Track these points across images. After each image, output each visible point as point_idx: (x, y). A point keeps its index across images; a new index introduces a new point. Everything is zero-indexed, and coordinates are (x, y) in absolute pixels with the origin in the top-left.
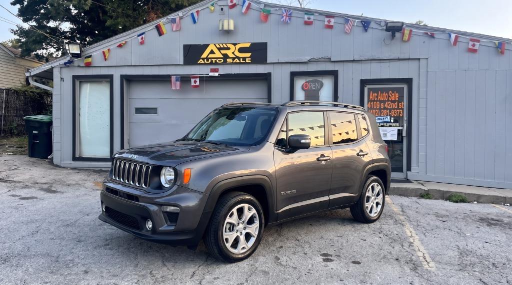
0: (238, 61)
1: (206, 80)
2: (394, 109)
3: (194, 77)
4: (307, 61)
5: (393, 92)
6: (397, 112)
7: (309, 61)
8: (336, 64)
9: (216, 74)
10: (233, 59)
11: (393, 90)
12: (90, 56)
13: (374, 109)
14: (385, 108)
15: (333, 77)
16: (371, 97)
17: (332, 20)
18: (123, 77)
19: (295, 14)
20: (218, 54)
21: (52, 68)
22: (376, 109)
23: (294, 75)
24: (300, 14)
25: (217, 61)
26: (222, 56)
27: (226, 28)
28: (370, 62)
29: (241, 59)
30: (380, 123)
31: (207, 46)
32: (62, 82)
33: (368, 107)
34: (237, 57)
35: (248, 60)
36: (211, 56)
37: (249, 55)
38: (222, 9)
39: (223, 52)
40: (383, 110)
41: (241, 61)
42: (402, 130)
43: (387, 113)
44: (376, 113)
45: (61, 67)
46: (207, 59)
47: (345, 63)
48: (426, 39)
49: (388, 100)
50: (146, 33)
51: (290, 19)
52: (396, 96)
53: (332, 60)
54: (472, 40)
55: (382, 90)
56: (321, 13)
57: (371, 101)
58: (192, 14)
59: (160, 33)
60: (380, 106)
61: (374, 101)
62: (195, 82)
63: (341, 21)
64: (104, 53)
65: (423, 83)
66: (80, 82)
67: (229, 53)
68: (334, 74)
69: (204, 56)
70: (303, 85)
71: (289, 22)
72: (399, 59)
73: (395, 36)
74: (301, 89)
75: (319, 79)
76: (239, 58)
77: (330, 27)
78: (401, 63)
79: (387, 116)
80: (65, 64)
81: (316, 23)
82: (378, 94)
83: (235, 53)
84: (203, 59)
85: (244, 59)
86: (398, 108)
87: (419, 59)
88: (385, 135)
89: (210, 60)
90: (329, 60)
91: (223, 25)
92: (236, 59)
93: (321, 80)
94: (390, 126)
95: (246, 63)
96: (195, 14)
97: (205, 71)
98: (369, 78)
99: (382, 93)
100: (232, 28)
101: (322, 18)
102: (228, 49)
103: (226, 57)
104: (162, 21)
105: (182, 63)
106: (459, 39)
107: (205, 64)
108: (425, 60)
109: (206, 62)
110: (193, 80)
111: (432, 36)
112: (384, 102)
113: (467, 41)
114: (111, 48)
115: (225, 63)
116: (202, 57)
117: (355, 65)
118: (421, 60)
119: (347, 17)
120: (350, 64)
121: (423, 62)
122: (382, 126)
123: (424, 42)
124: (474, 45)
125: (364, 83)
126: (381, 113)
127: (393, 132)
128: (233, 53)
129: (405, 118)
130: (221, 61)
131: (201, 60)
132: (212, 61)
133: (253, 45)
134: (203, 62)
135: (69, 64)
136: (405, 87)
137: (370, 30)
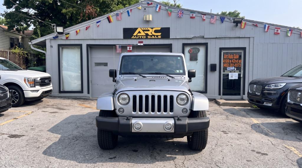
0: (154, 37)
1: (136, 48)
2: (236, 63)
3: (129, 45)
4: (191, 37)
5: (236, 55)
6: (238, 65)
7: (193, 38)
8: (207, 40)
9: (142, 44)
10: (151, 36)
11: (236, 53)
12: (69, 34)
13: (226, 63)
14: (232, 63)
15: (205, 46)
16: (225, 57)
17: (205, 16)
18: (88, 46)
19: (185, 12)
20: (143, 34)
21: (45, 40)
22: (227, 63)
23: (184, 45)
24: (188, 13)
25: (142, 37)
26: (145, 35)
27: (148, 19)
28: (224, 38)
29: (156, 36)
30: (229, 70)
31: (137, 29)
32: (52, 48)
33: (223, 62)
34: (153, 35)
35: (159, 37)
36: (139, 34)
37: (160, 34)
38: (145, 9)
39: (146, 32)
40: (231, 64)
41: (156, 37)
42: (240, 74)
43: (233, 65)
44: (227, 65)
45: (51, 40)
46: (137, 36)
47: (212, 39)
48: (253, 27)
49: (234, 59)
50: (101, 21)
51: (182, 15)
52: (238, 57)
53: (205, 37)
54: (276, 28)
55: (231, 53)
56: (199, 13)
57: (225, 59)
58: (128, 12)
59: (110, 21)
60: (229, 61)
61: (226, 59)
62: (130, 48)
63: (210, 17)
64: (77, 32)
65: (251, 50)
66: (62, 48)
67: (149, 33)
68: (206, 45)
69: (135, 34)
70: (189, 51)
71: (182, 16)
72: (239, 38)
73: (238, 25)
74: (188, 53)
75: (198, 47)
76: (154, 36)
77: (204, 20)
78: (241, 39)
79: (233, 66)
80: (54, 38)
81: (196, 17)
82: (228, 55)
83: (152, 33)
84: (135, 36)
85: (157, 36)
86: (238, 63)
87: (250, 38)
88: (232, 77)
89: (138, 37)
90: (203, 37)
91: (146, 18)
92: (153, 36)
93: (198, 48)
94: (235, 72)
95: (158, 38)
96: (130, 11)
97: (135, 42)
98: (224, 47)
99: (230, 55)
100: (151, 19)
101: (200, 15)
102: (148, 30)
103: (147, 35)
104: (111, 15)
105: (122, 38)
106: (270, 28)
107: (135, 39)
108: (253, 38)
109: (136, 37)
110: (128, 47)
111: (256, 26)
112: (231, 59)
113: (274, 29)
114: (80, 29)
115: (147, 38)
116: (134, 35)
117: (217, 40)
118: (251, 38)
119: (213, 15)
120: (214, 40)
121: (251, 39)
122: (231, 72)
123: (252, 29)
124: (277, 31)
125: (221, 49)
126: (230, 65)
127: (236, 75)
128: (151, 33)
129: (242, 68)
130: (144, 37)
131: (133, 37)
132: (139, 37)
133: (162, 29)
134: (134, 38)
135: (56, 38)
136: (242, 52)
137: (224, 22)
